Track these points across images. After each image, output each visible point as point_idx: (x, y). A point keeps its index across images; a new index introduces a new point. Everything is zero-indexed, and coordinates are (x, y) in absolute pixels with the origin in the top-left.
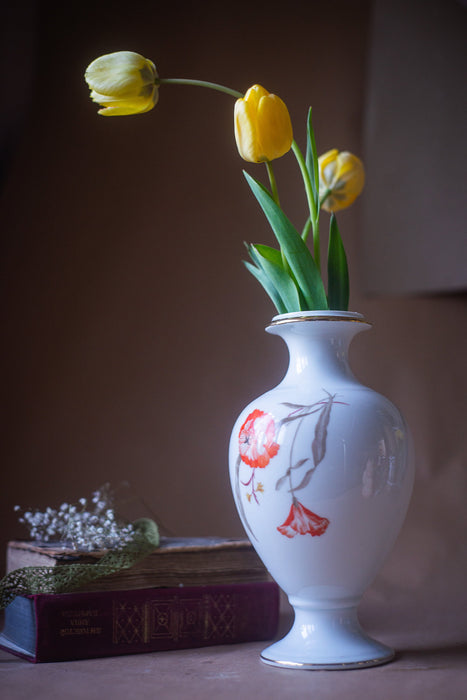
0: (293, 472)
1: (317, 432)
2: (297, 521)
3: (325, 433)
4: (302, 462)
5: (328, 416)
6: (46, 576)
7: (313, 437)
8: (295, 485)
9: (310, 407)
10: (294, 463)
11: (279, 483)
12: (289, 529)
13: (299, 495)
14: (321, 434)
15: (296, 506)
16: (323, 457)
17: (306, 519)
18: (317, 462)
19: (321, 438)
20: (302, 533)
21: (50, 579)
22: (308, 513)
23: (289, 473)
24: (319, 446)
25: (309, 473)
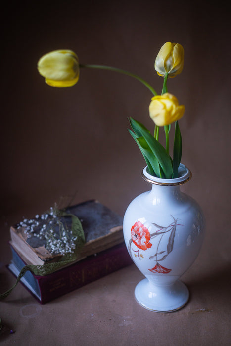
0: (158, 255)
1: (169, 241)
2: (158, 269)
3: (173, 241)
4: (162, 252)
5: (175, 233)
6: (41, 269)
7: (168, 242)
8: (158, 259)
9: (166, 228)
10: (158, 252)
11: (151, 258)
12: (154, 271)
13: (159, 262)
14: (171, 241)
15: (158, 265)
16: (172, 250)
17: (162, 269)
18: (168, 253)
19: (171, 243)
20: (159, 272)
21: (43, 270)
22: (163, 268)
23: (156, 255)
24: (170, 247)
25: (165, 256)
